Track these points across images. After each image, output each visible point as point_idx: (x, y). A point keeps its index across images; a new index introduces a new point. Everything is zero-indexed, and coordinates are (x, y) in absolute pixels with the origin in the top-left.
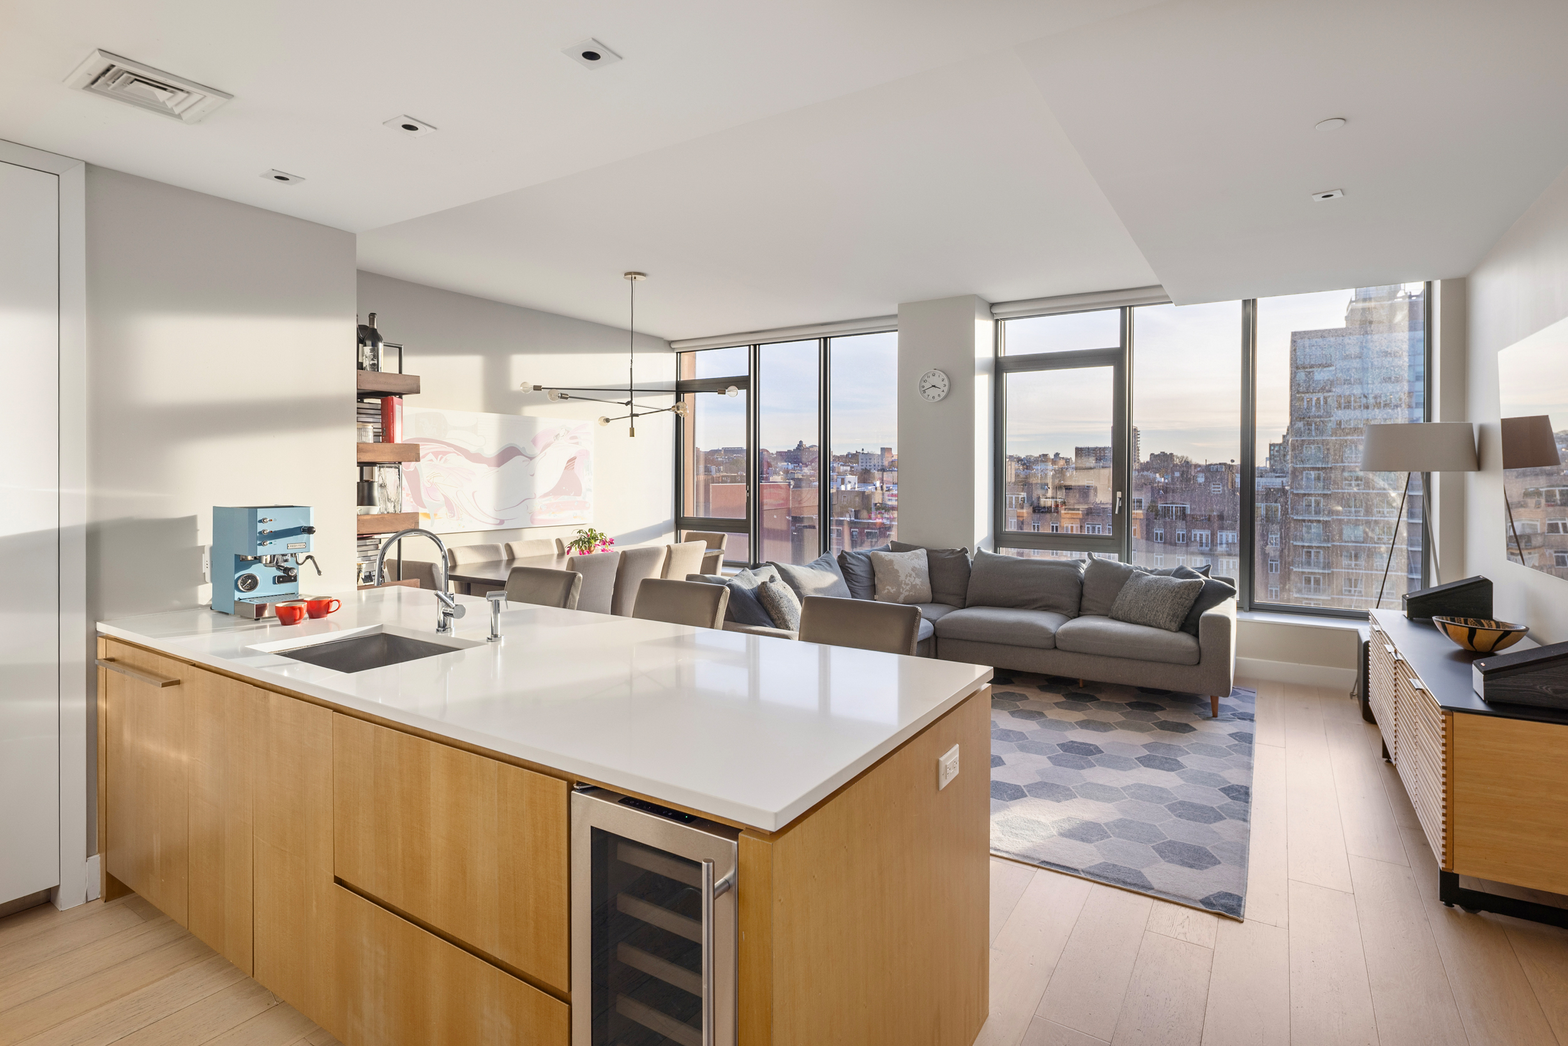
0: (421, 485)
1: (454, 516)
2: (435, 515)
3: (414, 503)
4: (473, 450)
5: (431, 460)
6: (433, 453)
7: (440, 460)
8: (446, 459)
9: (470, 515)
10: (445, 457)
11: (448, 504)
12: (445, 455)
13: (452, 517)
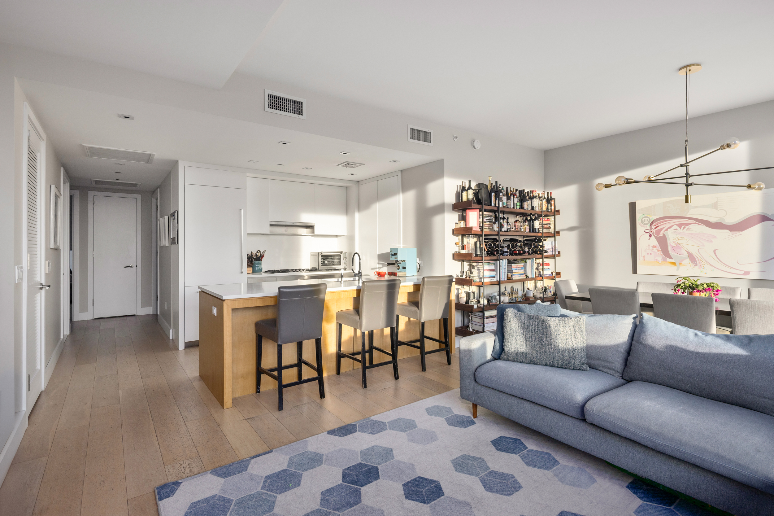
0: (669, 245)
1: (696, 265)
2: (680, 264)
3: (663, 256)
4: (713, 220)
5: (676, 229)
6: (677, 225)
7: (683, 229)
8: (688, 228)
9: (712, 266)
10: (687, 227)
11: (691, 257)
12: (687, 226)
13: (695, 266)
